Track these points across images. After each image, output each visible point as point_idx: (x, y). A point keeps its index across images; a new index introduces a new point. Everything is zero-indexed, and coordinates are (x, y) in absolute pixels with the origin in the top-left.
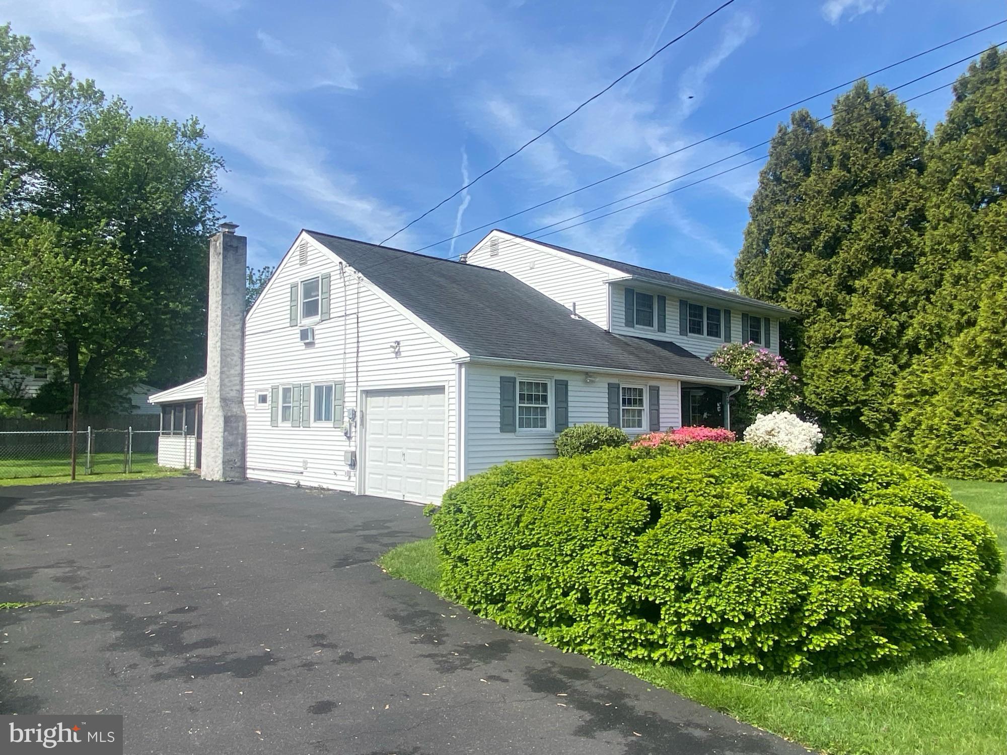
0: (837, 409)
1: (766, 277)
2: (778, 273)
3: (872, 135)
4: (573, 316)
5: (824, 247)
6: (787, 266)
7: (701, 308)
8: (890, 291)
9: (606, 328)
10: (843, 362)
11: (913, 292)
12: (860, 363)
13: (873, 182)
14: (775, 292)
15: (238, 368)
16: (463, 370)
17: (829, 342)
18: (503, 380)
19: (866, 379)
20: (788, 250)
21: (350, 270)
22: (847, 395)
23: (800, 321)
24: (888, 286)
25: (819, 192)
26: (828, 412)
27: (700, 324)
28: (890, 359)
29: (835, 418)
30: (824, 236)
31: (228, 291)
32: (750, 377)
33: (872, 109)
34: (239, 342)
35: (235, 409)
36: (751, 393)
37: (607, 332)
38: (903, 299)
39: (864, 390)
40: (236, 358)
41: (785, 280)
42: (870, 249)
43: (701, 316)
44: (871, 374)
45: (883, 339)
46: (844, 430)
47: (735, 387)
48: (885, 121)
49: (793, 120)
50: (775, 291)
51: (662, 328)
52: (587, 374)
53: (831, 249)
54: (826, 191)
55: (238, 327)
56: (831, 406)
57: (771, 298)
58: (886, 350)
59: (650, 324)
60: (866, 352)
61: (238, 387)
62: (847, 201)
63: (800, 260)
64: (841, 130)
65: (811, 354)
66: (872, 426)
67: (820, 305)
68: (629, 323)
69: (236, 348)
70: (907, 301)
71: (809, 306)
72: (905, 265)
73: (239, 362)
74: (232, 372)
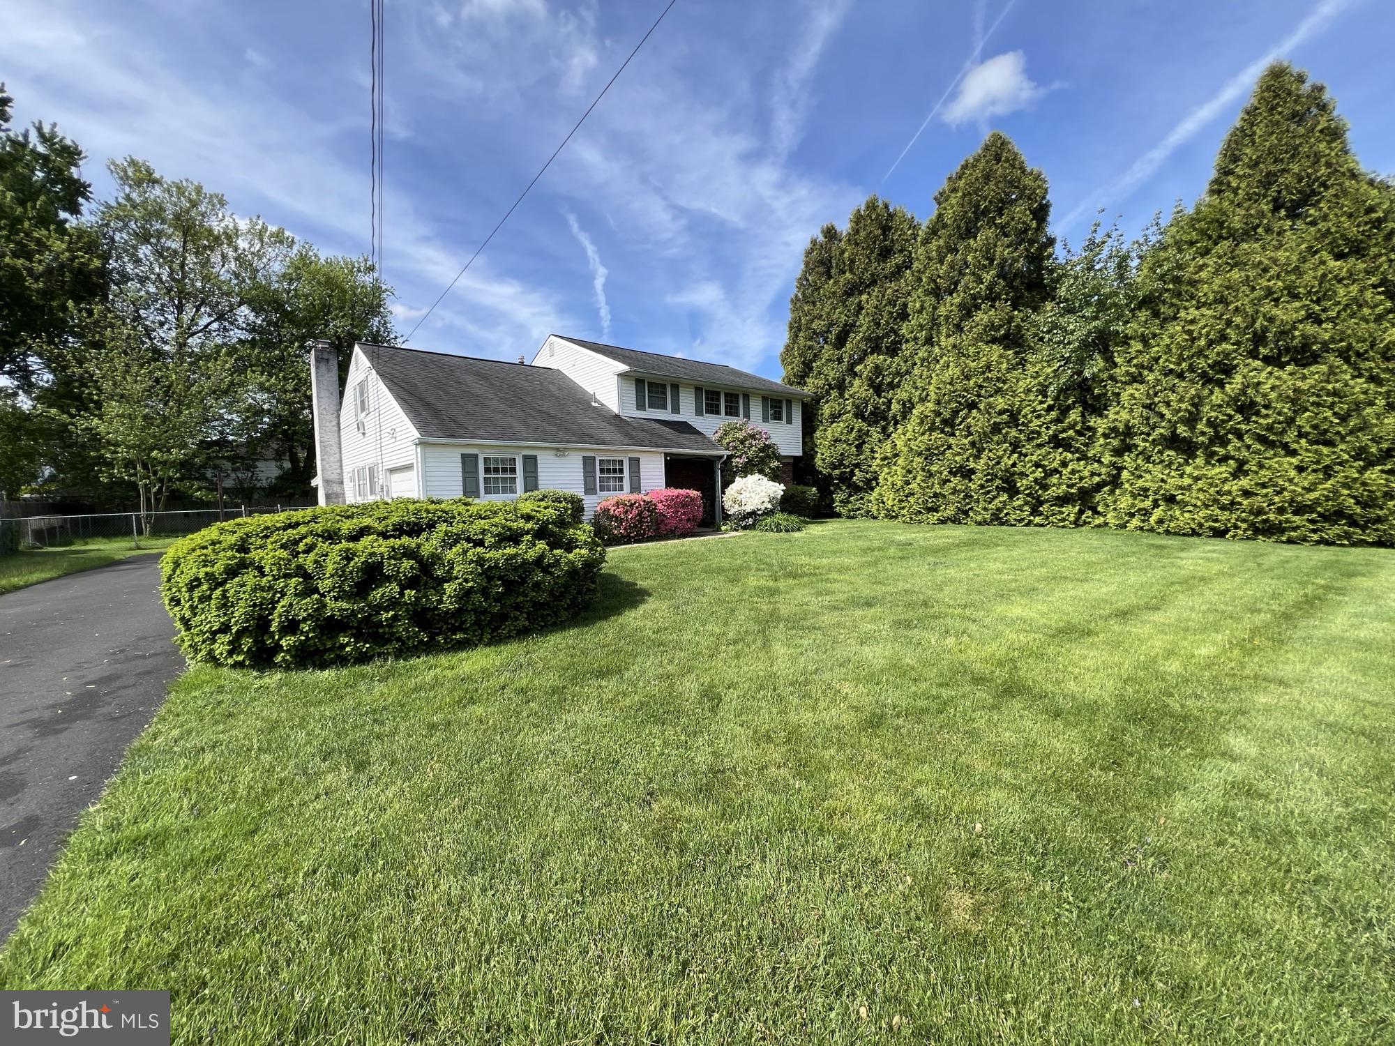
0: (837, 472)
1: (797, 366)
2: (803, 363)
3: (874, 243)
4: (593, 404)
5: (836, 339)
6: (810, 357)
7: (718, 394)
8: (880, 374)
9: (617, 412)
10: (842, 433)
11: (898, 373)
12: (854, 434)
13: (874, 282)
14: (801, 379)
15: (337, 456)
16: (419, 450)
17: (835, 417)
18: (464, 456)
19: (859, 447)
20: (809, 343)
21: (374, 372)
22: (843, 460)
23: (818, 402)
24: (878, 370)
25: (834, 293)
26: (830, 474)
27: (718, 406)
28: (879, 430)
29: (837, 479)
30: (835, 330)
31: (322, 395)
32: (735, 448)
33: (877, 219)
34: (336, 435)
35: (336, 488)
36: (735, 460)
37: (617, 416)
38: (889, 380)
39: (858, 455)
40: (335, 448)
41: (807, 367)
42: (869, 339)
43: (719, 400)
44: (864, 442)
45: (872, 413)
46: (844, 488)
47: (722, 457)
48: (886, 229)
49: (822, 231)
50: (802, 377)
51: (676, 410)
52: (558, 449)
53: (841, 341)
54: (840, 292)
55: (334, 423)
56: (833, 469)
57: (799, 383)
58: (877, 422)
59: (665, 408)
60: (859, 424)
61: (339, 471)
62: (853, 301)
63: (821, 351)
64: (853, 239)
65: (821, 428)
66: (861, 484)
67: (831, 388)
68: (640, 406)
69: (334, 441)
70: (892, 381)
71: (822, 388)
72: (893, 351)
73: (337, 451)
74: (332, 459)
